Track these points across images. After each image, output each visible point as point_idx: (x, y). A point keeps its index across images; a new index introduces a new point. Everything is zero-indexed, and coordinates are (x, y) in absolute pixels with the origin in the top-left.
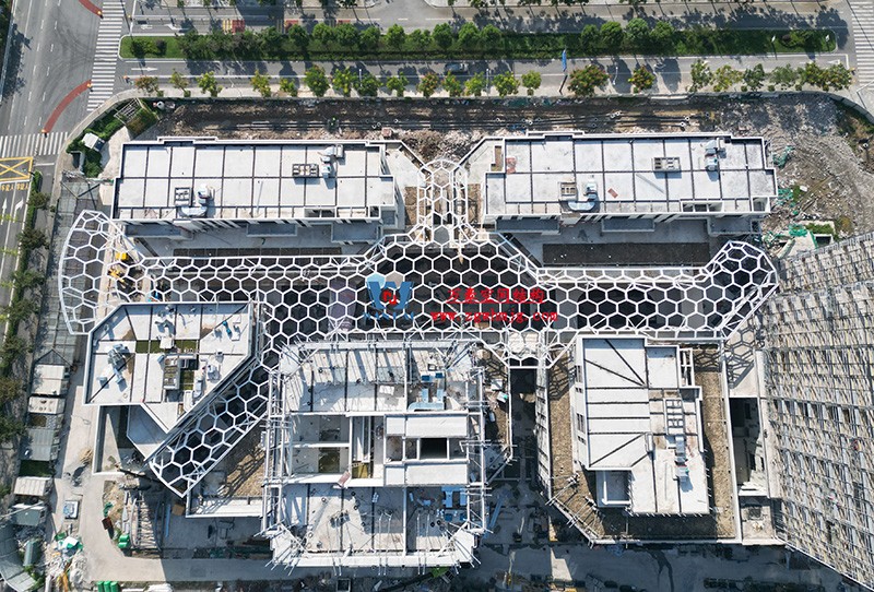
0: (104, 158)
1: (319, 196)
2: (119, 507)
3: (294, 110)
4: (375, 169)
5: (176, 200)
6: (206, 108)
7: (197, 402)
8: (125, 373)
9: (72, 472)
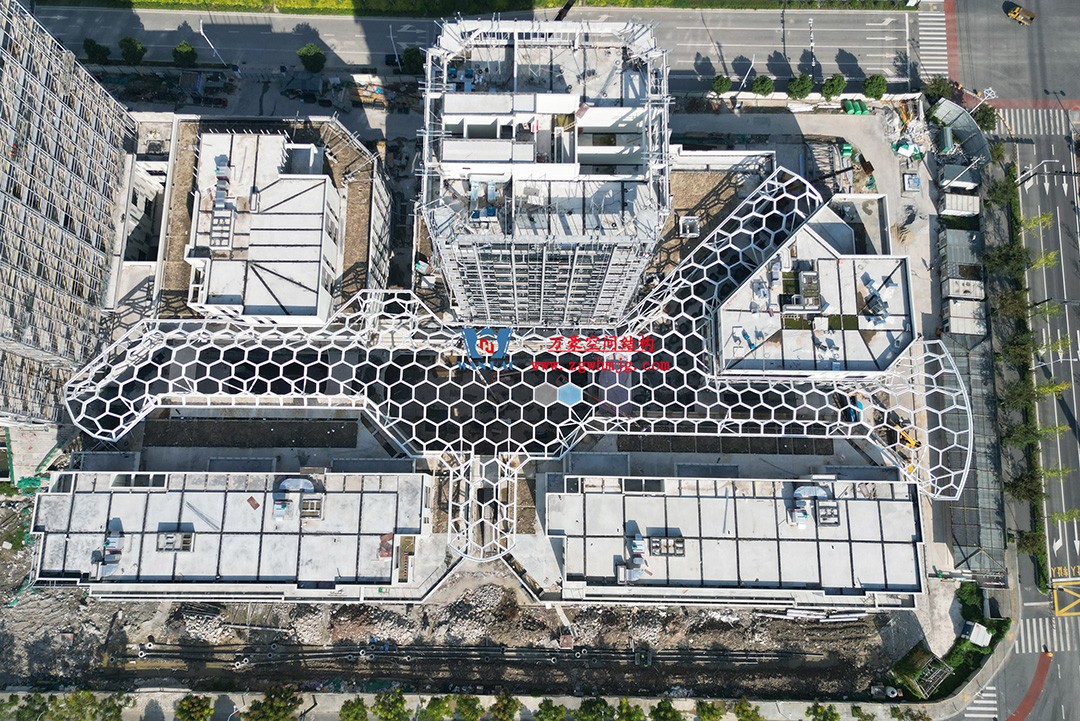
0: (957, 611)
1: (647, 511)
2: (858, 185)
3: (701, 680)
4: (573, 547)
5: (837, 508)
6: (827, 686)
7: (774, 256)
8: (866, 293)
9: (917, 221)
